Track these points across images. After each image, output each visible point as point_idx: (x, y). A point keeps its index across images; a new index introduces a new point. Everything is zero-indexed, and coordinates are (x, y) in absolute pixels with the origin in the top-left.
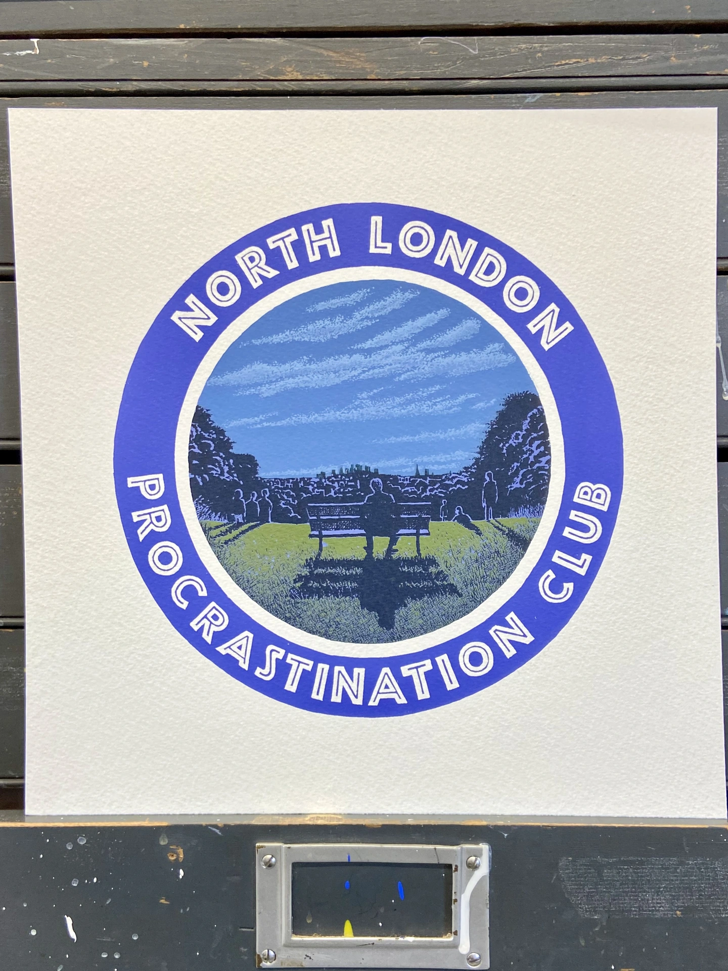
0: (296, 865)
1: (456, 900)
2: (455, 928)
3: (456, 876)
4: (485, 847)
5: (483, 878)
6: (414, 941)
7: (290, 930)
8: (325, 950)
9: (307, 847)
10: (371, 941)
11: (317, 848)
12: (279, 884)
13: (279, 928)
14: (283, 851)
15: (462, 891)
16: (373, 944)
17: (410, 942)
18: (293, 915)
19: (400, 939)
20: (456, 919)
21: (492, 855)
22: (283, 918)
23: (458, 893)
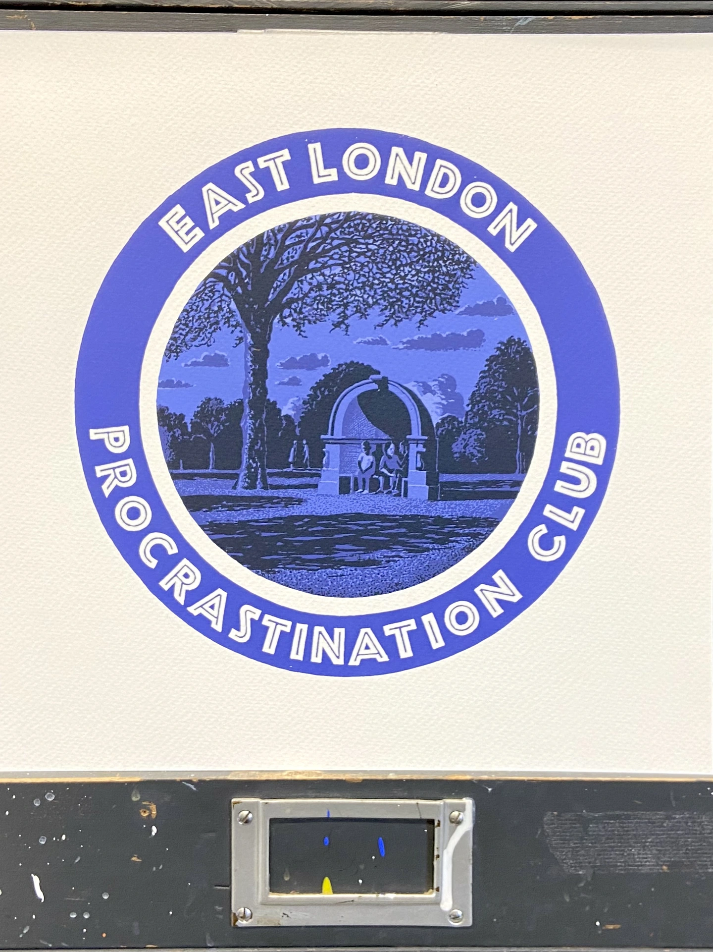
0: (272, 821)
1: (438, 856)
2: (437, 884)
3: (439, 831)
4: (468, 802)
5: (466, 835)
6: (395, 898)
7: (268, 888)
8: (303, 907)
9: (285, 803)
10: (350, 898)
11: (297, 804)
12: (256, 841)
13: (256, 884)
14: (261, 806)
15: (445, 846)
16: (353, 901)
17: (390, 899)
18: (270, 872)
19: (381, 896)
20: (438, 875)
21: (477, 809)
22: (260, 876)
23: (440, 849)
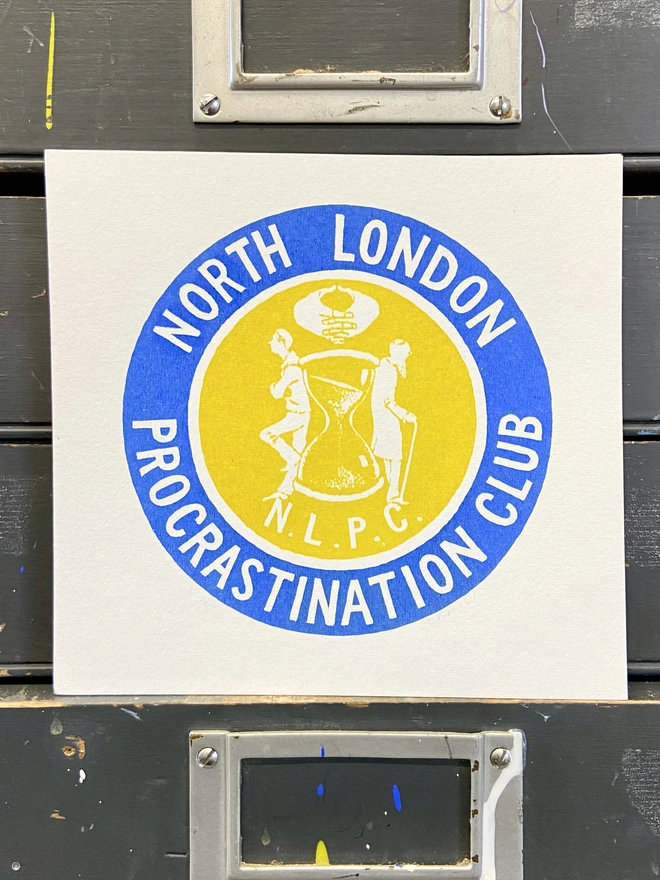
0: (245, 762)
1: (476, 812)
2: (475, 852)
3: (476, 777)
4: (516, 736)
5: (513, 780)
6: (416, 871)
7: (238, 857)
9: (263, 737)
10: (353, 871)
11: (278, 737)
12: (223, 790)
13: (223, 854)
14: (228, 742)
15: (485, 798)
16: (357, 875)
17: (409, 872)
18: (242, 834)
19: (396, 868)
20: (476, 838)
21: (528, 745)
22: (228, 840)
23: (479, 801)
